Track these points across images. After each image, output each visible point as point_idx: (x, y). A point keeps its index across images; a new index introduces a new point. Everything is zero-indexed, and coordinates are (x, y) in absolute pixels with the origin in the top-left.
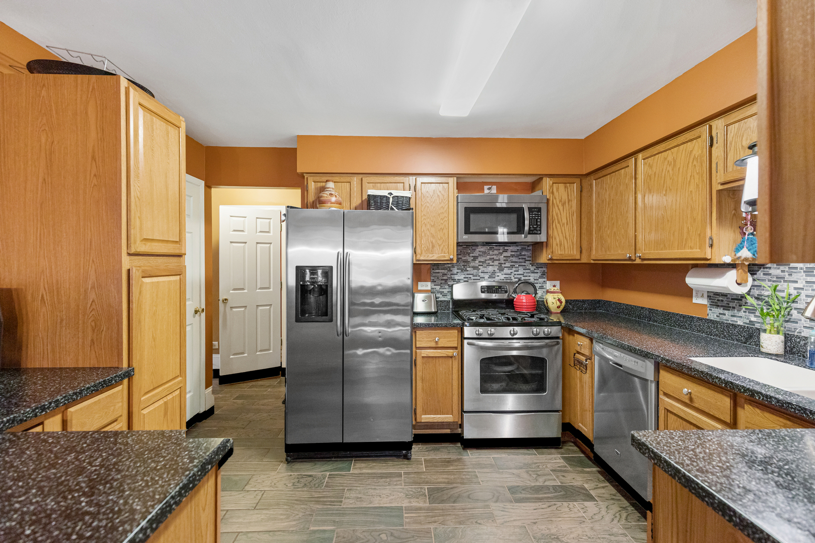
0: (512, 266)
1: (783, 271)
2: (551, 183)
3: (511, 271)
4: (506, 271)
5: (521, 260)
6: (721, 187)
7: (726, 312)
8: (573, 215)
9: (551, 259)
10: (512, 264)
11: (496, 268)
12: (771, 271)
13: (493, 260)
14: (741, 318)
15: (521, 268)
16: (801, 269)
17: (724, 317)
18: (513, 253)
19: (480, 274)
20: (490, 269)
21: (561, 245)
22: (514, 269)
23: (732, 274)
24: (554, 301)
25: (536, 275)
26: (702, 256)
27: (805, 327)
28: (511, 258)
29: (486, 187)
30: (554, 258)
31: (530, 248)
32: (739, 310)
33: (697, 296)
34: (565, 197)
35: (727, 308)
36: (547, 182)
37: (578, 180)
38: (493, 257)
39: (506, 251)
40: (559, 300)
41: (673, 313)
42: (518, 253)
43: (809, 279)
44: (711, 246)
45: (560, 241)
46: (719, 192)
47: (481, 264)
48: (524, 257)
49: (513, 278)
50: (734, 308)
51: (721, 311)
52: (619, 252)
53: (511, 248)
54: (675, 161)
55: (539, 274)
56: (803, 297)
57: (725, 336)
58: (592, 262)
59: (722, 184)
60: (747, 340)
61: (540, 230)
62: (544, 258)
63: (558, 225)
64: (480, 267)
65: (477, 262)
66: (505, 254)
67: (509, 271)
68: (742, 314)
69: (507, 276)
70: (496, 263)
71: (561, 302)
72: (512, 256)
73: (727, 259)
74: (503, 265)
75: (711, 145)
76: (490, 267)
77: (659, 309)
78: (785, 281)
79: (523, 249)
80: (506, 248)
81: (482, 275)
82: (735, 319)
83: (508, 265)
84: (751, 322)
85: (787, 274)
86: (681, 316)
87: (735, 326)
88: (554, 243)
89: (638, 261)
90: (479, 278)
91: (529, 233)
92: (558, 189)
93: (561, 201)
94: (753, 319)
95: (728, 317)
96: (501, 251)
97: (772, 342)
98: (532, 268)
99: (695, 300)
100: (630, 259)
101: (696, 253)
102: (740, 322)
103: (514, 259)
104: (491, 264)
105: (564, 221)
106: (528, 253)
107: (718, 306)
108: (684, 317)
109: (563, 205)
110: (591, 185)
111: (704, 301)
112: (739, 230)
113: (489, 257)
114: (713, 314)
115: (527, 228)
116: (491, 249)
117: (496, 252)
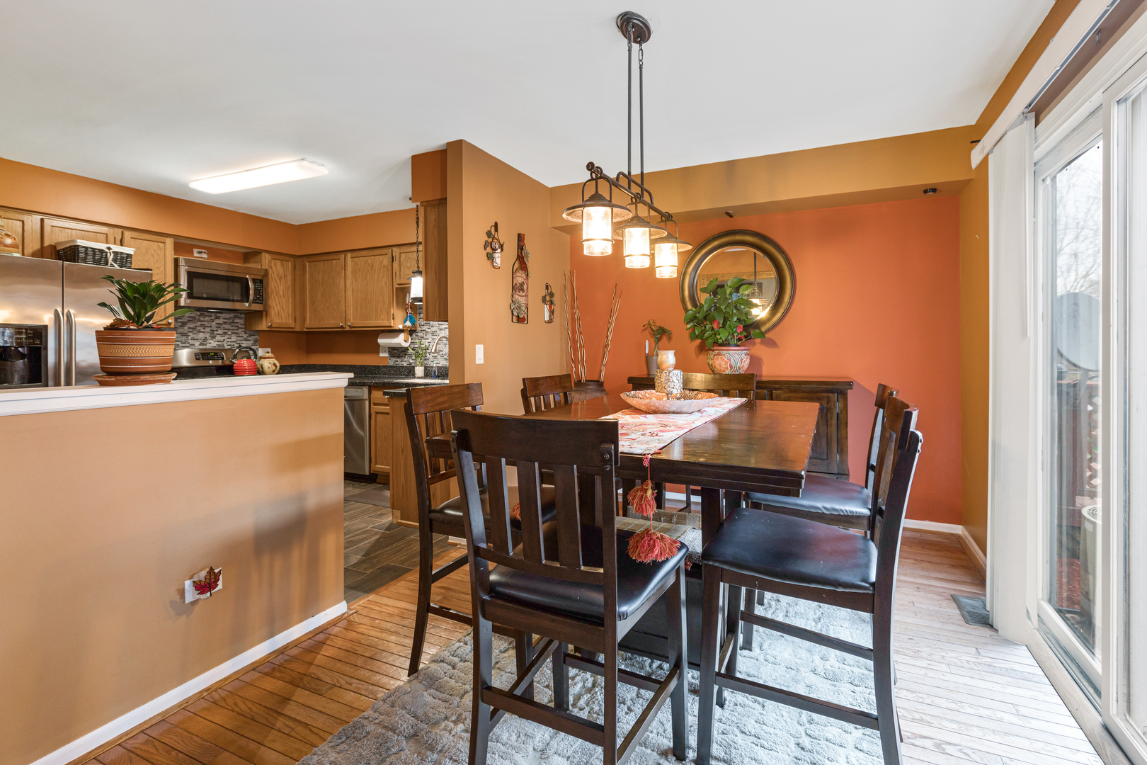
0: (225, 333)
2: (270, 258)
3: (224, 338)
4: (218, 338)
5: (234, 328)
6: (398, 286)
7: (398, 360)
8: (288, 289)
9: (270, 327)
10: (225, 331)
11: (208, 336)
12: (419, 334)
13: (205, 327)
14: (405, 363)
15: (233, 335)
17: (396, 363)
18: (226, 321)
19: (189, 341)
20: (201, 336)
21: (278, 314)
22: (227, 336)
23: (402, 336)
24: (270, 365)
25: (248, 342)
26: (389, 325)
27: (432, 361)
28: (224, 326)
29: (195, 250)
30: (273, 326)
31: (243, 316)
32: (405, 357)
33: (382, 352)
34: (281, 272)
35: (399, 357)
36: (266, 258)
37: (292, 259)
38: (204, 323)
39: (218, 318)
40: (274, 365)
41: (368, 366)
42: (231, 321)
43: (433, 337)
44: (393, 319)
45: (278, 312)
46: (397, 288)
47: (191, 330)
48: (236, 325)
49: (225, 345)
50: (402, 356)
51: (396, 359)
52: (332, 322)
53: (223, 315)
54: (373, 265)
55: (252, 342)
57: (398, 373)
58: (306, 330)
59: (399, 285)
60: (408, 373)
61: (262, 300)
62: (263, 326)
63: (276, 297)
64: (189, 334)
65: (186, 328)
66: (217, 321)
67: (222, 339)
68: (406, 359)
69: (219, 343)
70: (208, 330)
71: (276, 366)
72: (225, 323)
73: (401, 327)
74: (215, 332)
75: (393, 261)
76: (201, 334)
77: (358, 364)
79: (235, 317)
80: (218, 315)
81: (192, 342)
83: (220, 332)
84: (411, 363)
87: (403, 367)
88: (273, 312)
89: (348, 329)
90: (188, 345)
91: (253, 303)
92: (275, 265)
93: (278, 276)
94: (411, 361)
95: (398, 363)
96: (213, 318)
97: (419, 371)
98: (245, 336)
99: (381, 355)
100: (342, 327)
101: (385, 323)
102: (405, 365)
103: (227, 326)
104: (202, 330)
105: (281, 293)
106: (242, 321)
107: (394, 356)
108: (374, 366)
109: (280, 279)
110: (304, 266)
111: (386, 355)
112: (405, 311)
113: (199, 323)
114: (391, 362)
115: (251, 297)
116: (201, 315)
117: (207, 318)
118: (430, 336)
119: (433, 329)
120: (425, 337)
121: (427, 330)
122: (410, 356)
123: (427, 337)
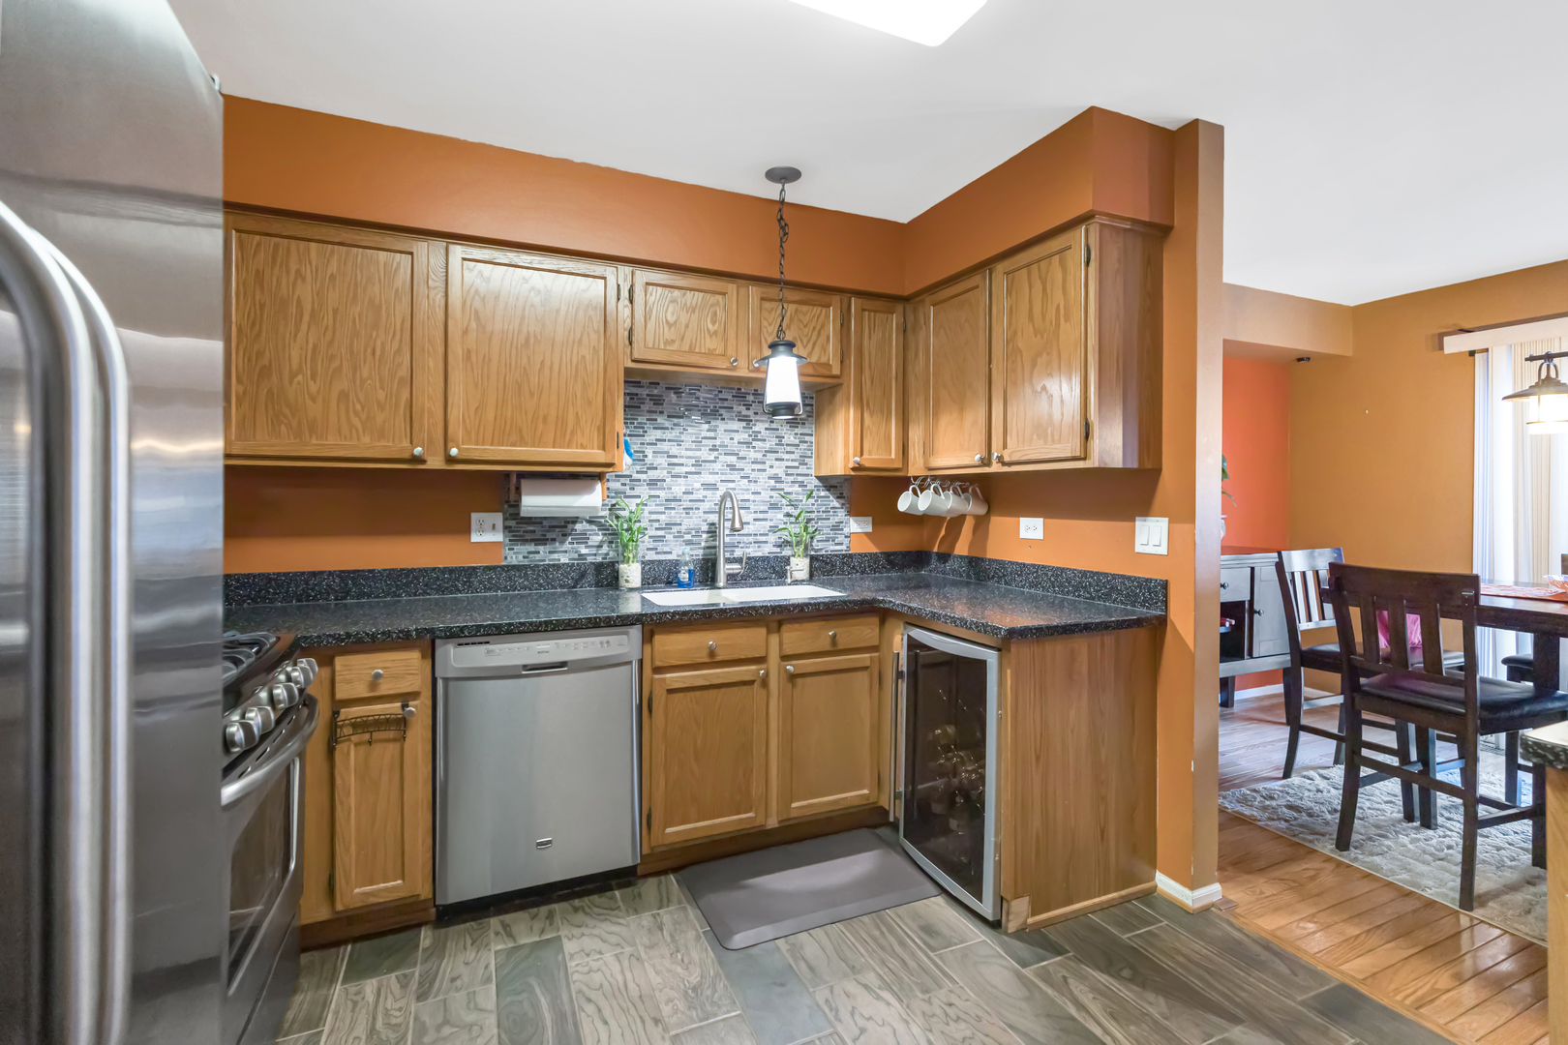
1: (623, 484)
7: (541, 548)
14: (565, 554)
16: (644, 481)
17: (538, 557)
27: (648, 549)
32: (562, 543)
33: (481, 530)
35: (542, 541)
41: (420, 570)
46: (629, 370)
50: (554, 540)
51: (532, 548)
56: (646, 514)
57: (541, 585)
59: (637, 362)
68: (567, 546)
77: (380, 567)
78: (626, 497)
82: (555, 556)
84: (582, 557)
85: (628, 487)
86: (444, 570)
87: (557, 567)
94: (584, 551)
95: (544, 555)
97: (631, 573)
99: (475, 538)
102: (564, 559)
107: (527, 541)
108: (451, 571)
111: (498, 537)
114: (516, 555)
118: (643, 491)
119: (653, 475)
120: (629, 493)
121: (636, 476)
122: (583, 538)
123: (633, 493)
